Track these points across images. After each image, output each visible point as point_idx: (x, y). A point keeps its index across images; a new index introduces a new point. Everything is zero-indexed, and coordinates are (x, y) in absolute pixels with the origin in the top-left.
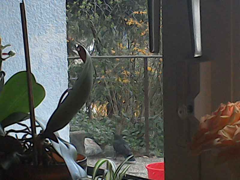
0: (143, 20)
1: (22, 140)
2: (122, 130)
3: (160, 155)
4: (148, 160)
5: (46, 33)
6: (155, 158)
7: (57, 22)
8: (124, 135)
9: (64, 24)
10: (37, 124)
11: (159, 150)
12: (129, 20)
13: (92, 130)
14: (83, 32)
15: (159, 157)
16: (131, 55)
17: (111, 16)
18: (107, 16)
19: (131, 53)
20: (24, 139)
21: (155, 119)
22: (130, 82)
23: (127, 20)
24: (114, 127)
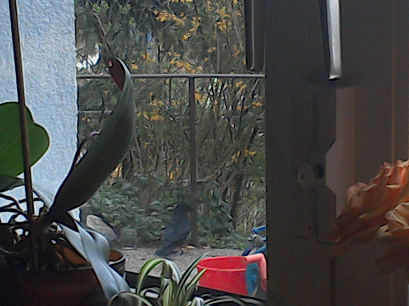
0: (184, 14)
1: (9, 224)
2: (150, 201)
3: (216, 243)
4: (195, 253)
5: (39, 34)
6: (208, 249)
7: (59, 15)
8: (153, 211)
9: (71, 20)
10: (35, 196)
11: (214, 236)
12: (161, 13)
13: (99, 201)
14: (82, 34)
15: (214, 248)
16: (165, 73)
17: (129, 5)
18: (123, 7)
19: (166, 70)
20: (11, 223)
21: (206, 182)
22: (163, 119)
23: (158, 14)
24: (137, 197)
